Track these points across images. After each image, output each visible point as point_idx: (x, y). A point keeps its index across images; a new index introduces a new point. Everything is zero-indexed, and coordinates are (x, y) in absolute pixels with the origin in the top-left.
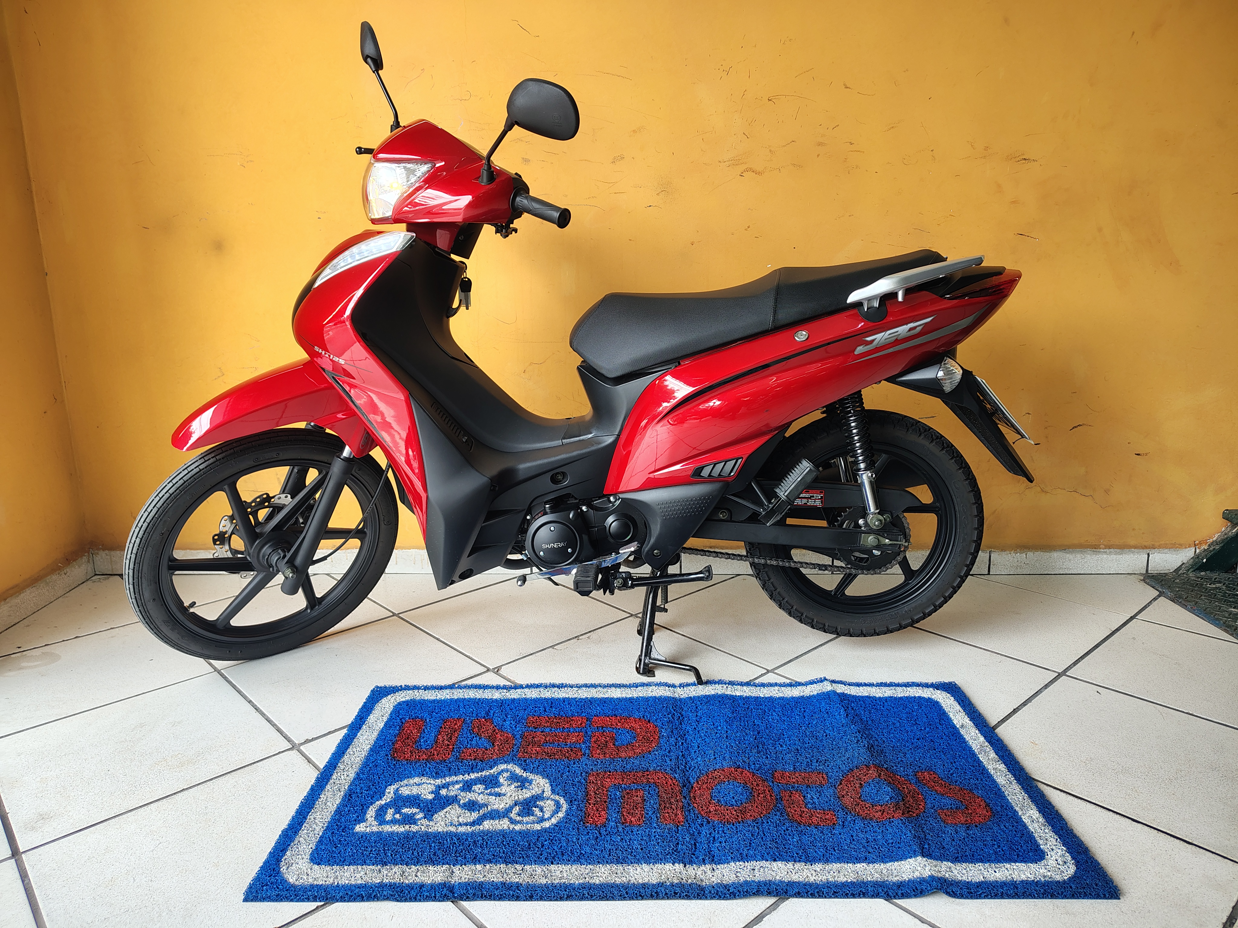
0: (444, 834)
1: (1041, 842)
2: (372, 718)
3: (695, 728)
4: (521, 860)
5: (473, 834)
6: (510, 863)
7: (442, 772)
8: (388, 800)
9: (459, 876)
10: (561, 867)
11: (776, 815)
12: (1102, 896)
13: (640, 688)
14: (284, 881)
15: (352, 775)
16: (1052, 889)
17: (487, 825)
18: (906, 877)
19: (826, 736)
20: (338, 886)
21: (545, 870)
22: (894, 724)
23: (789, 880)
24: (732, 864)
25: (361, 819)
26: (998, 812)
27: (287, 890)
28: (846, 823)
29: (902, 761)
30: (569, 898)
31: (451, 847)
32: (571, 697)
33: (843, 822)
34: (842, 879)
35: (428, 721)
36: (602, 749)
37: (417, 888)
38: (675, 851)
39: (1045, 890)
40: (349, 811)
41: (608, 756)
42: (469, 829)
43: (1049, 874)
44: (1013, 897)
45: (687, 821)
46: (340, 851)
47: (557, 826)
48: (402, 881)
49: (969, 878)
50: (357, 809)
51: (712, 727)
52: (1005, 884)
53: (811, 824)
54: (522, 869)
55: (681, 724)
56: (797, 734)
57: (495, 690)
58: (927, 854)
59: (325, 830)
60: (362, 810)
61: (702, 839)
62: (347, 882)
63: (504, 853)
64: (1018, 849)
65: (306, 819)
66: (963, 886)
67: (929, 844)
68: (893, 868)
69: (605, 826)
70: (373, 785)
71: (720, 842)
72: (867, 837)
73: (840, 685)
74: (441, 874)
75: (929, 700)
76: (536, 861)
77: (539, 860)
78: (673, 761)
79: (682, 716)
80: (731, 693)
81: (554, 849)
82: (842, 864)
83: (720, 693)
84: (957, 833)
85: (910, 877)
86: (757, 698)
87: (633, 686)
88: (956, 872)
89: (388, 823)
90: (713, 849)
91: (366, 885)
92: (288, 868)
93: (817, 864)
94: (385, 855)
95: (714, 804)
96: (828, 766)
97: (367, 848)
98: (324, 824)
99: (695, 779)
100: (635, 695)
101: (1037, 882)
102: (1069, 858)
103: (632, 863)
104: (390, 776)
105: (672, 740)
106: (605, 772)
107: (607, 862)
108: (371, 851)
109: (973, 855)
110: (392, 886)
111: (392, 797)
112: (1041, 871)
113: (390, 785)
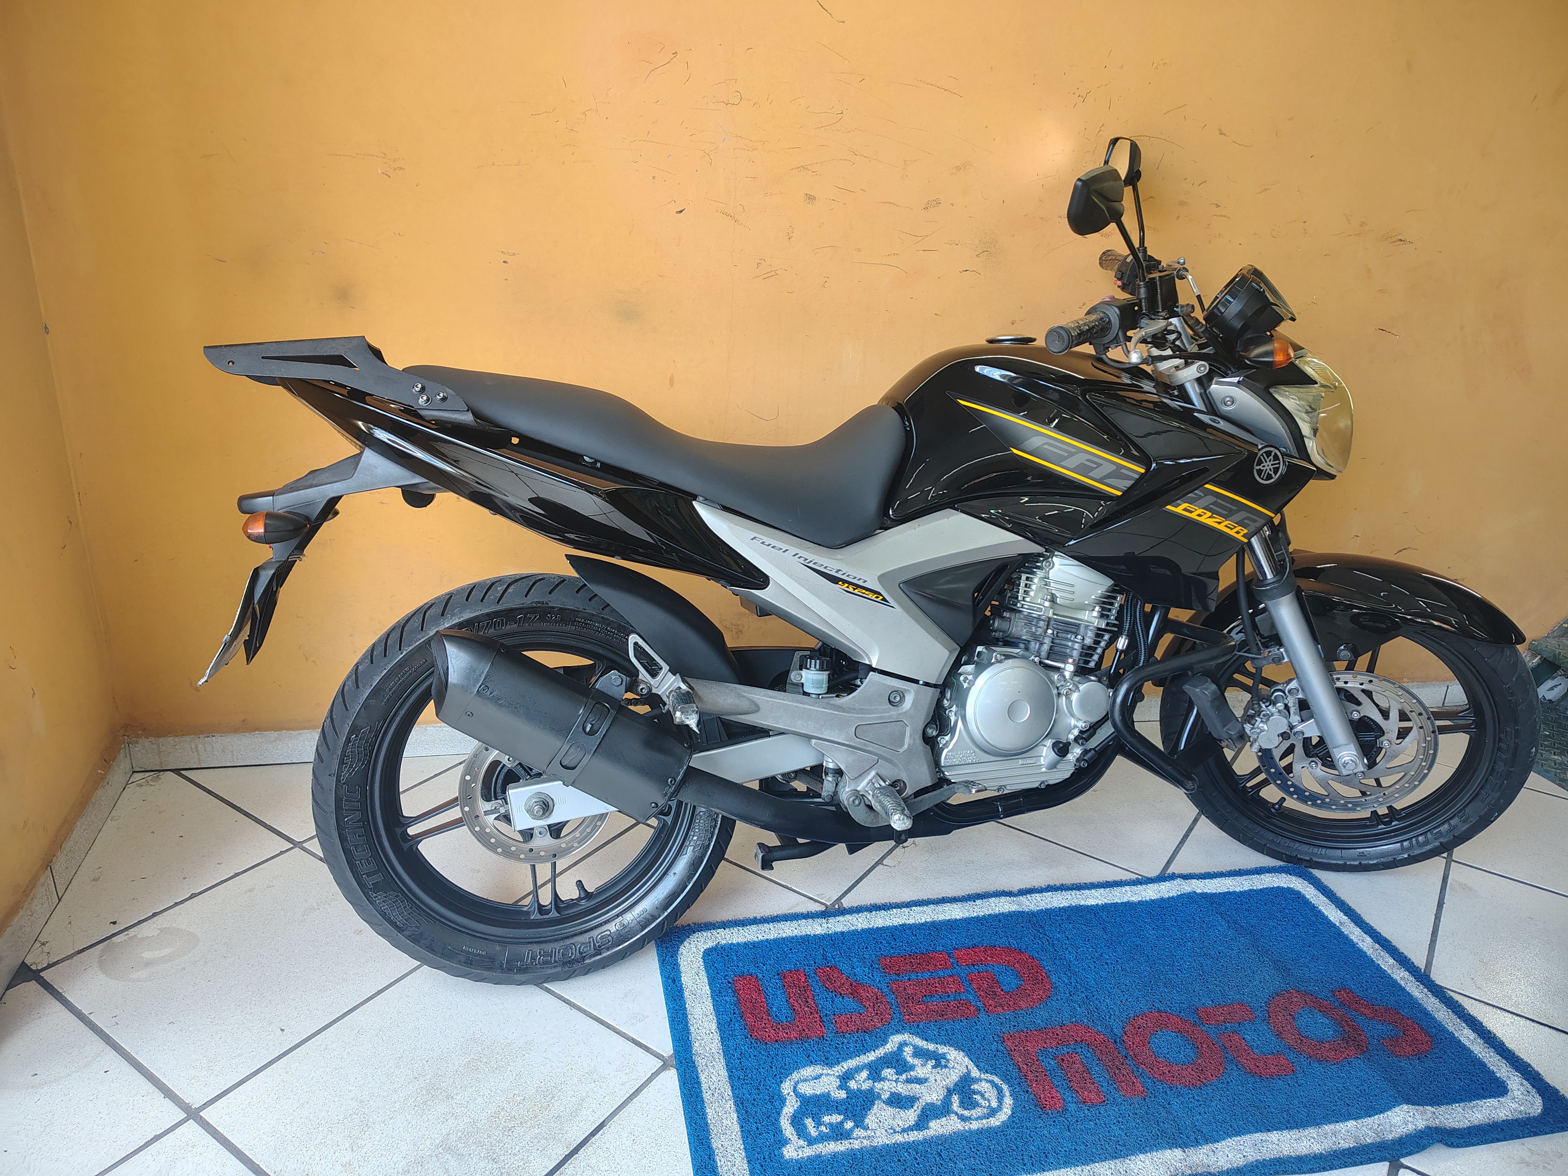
0: (895, 1147)
1: (1495, 1070)
2: (687, 979)
7: (832, 1055)
8: (795, 1106)
11: (1232, 1069)
13: (978, 902)
15: (724, 1073)
16: (1534, 1126)
17: (937, 1127)
18: (1401, 1132)
24: (1230, 1140)
25: (782, 1140)
28: (1305, 1069)
32: (907, 922)
33: (1301, 1068)
34: (1343, 1144)
35: (760, 976)
38: (1162, 1132)
39: (1528, 1130)
40: (758, 1130)
42: (918, 1135)
43: (1522, 1108)
45: (1148, 1089)
47: (1014, 1118)
49: (1459, 1122)
50: (767, 1125)
57: (810, 921)
59: (749, 1162)
60: (773, 1126)
61: (1178, 1111)
64: (1479, 1081)
65: (713, 1150)
66: (1457, 1134)
68: (1383, 1122)
69: (1067, 1110)
70: (761, 1085)
71: (1200, 1114)
73: (1192, 880)
75: (1290, 890)
82: (1333, 1125)
83: (1073, 903)
85: (1405, 1130)
86: (1115, 905)
87: (969, 900)
88: (1441, 1118)
90: (1197, 1124)
93: (1308, 1128)
98: (741, 1153)
99: (1120, 1030)
100: (982, 914)
101: (1516, 1119)
102: (1529, 1086)
103: (1127, 1156)
104: (771, 1068)
106: (1018, 1032)
107: (1100, 1158)
109: (1442, 1094)
112: (1514, 1106)
113: (781, 1082)
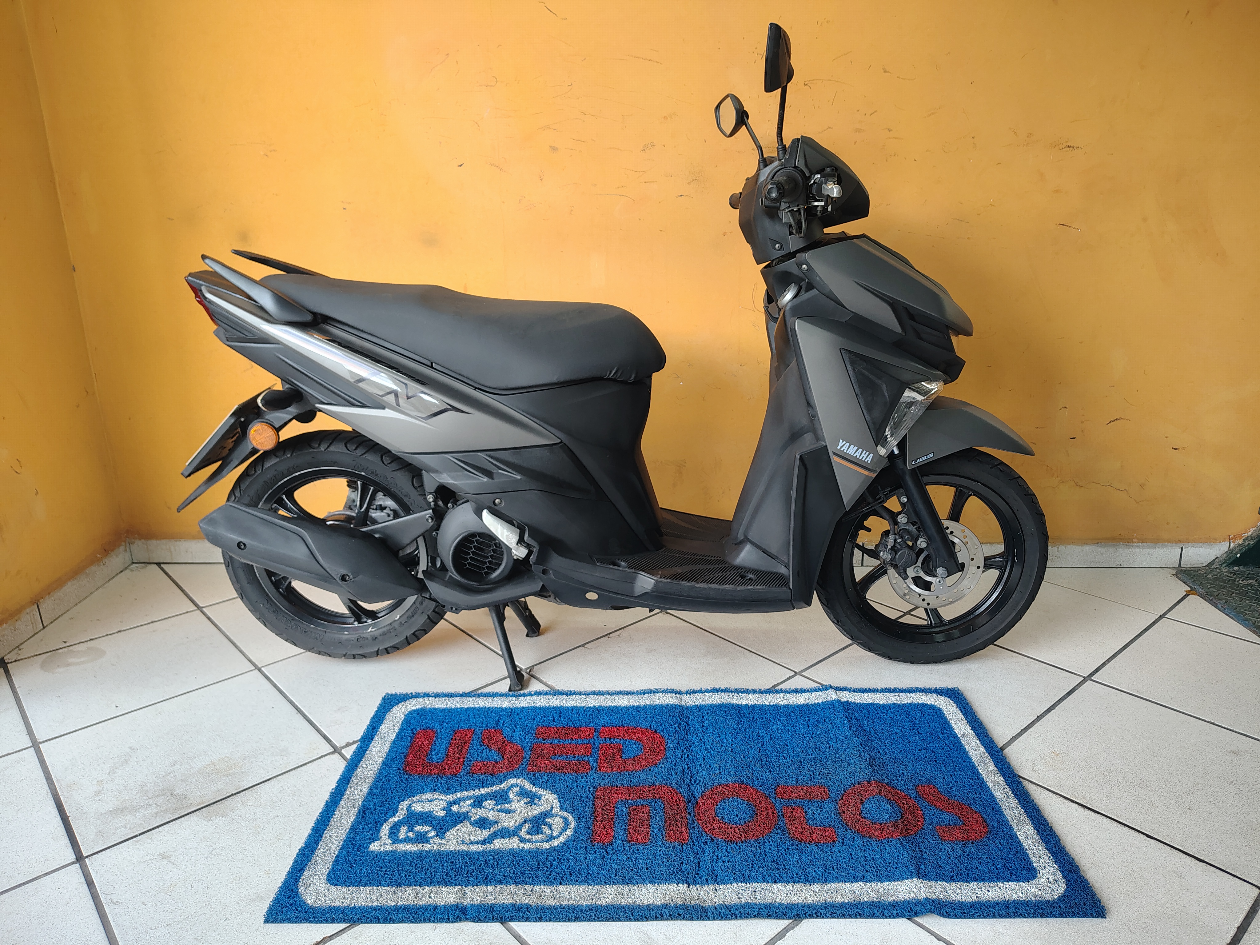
0: (456, 853)
1: (1033, 859)
2: (383, 729)
3: (701, 740)
4: (531, 880)
5: (484, 852)
6: (520, 883)
7: (453, 787)
8: (402, 817)
9: (471, 897)
10: (569, 888)
11: (777, 833)
12: (1089, 915)
14: (303, 903)
15: (365, 790)
16: (1042, 909)
17: (498, 844)
18: (902, 897)
19: (830, 747)
20: (354, 907)
21: (554, 891)
22: (896, 733)
23: (789, 902)
24: (735, 885)
26: (994, 828)
27: (306, 912)
28: (846, 840)
29: (903, 773)
30: (577, 919)
31: (463, 867)
32: (579, 705)
33: (843, 839)
34: (840, 899)
35: (439, 731)
36: (609, 762)
37: (430, 910)
38: (679, 871)
39: (1035, 910)
40: (363, 829)
41: (615, 769)
42: (480, 847)
43: (1040, 893)
44: (1004, 917)
45: (691, 839)
46: (356, 871)
47: (565, 845)
48: (416, 902)
49: (963, 897)
50: (371, 827)
51: (718, 739)
52: (997, 904)
53: (811, 842)
54: (532, 889)
55: (687, 734)
56: (800, 745)
58: (922, 876)
59: (341, 849)
60: (375, 827)
61: (706, 857)
62: (363, 904)
63: (514, 873)
64: (1011, 867)
65: (322, 837)
66: (957, 906)
67: (925, 864)
68: (890, 888)
69: (612, 845)
70: (386, 801)
71: (724, 862)
72: (865, 856)
73: (844, 692)
74: (454, 895)
75: (932, 707)
76: (545, 881)
77: (548, 881)
78: (679, 774)
79: (688, 725)
80: (736, 702)
81: (562, 869)
82: (840, 884)
83: (725, 702)
84: (953, 850)
85: (906, 897)
86: (762, 707)
87: (640, 694)
88: (950, 892)
89: (401, 841)
90: (716, 869)
91: (381, 907)
92: (306, 889)
93: (815, 884)
94: (400, 875)
95: (718, 821)
96: (830, 780)
97: (382, 868)
98: (339, 843)
99: (700, 794)
101: (1028, 902)
102: (1061, 876)
103: (637, 884)
104: (403, 790)
105: (679, 753)
106: (612, 786)
107: (614, 882)
108: (386, 871)
109: (968, 874)
110: (406, 909)
111: (405, 814)
112: (1033, 890)
113: (403, 801)
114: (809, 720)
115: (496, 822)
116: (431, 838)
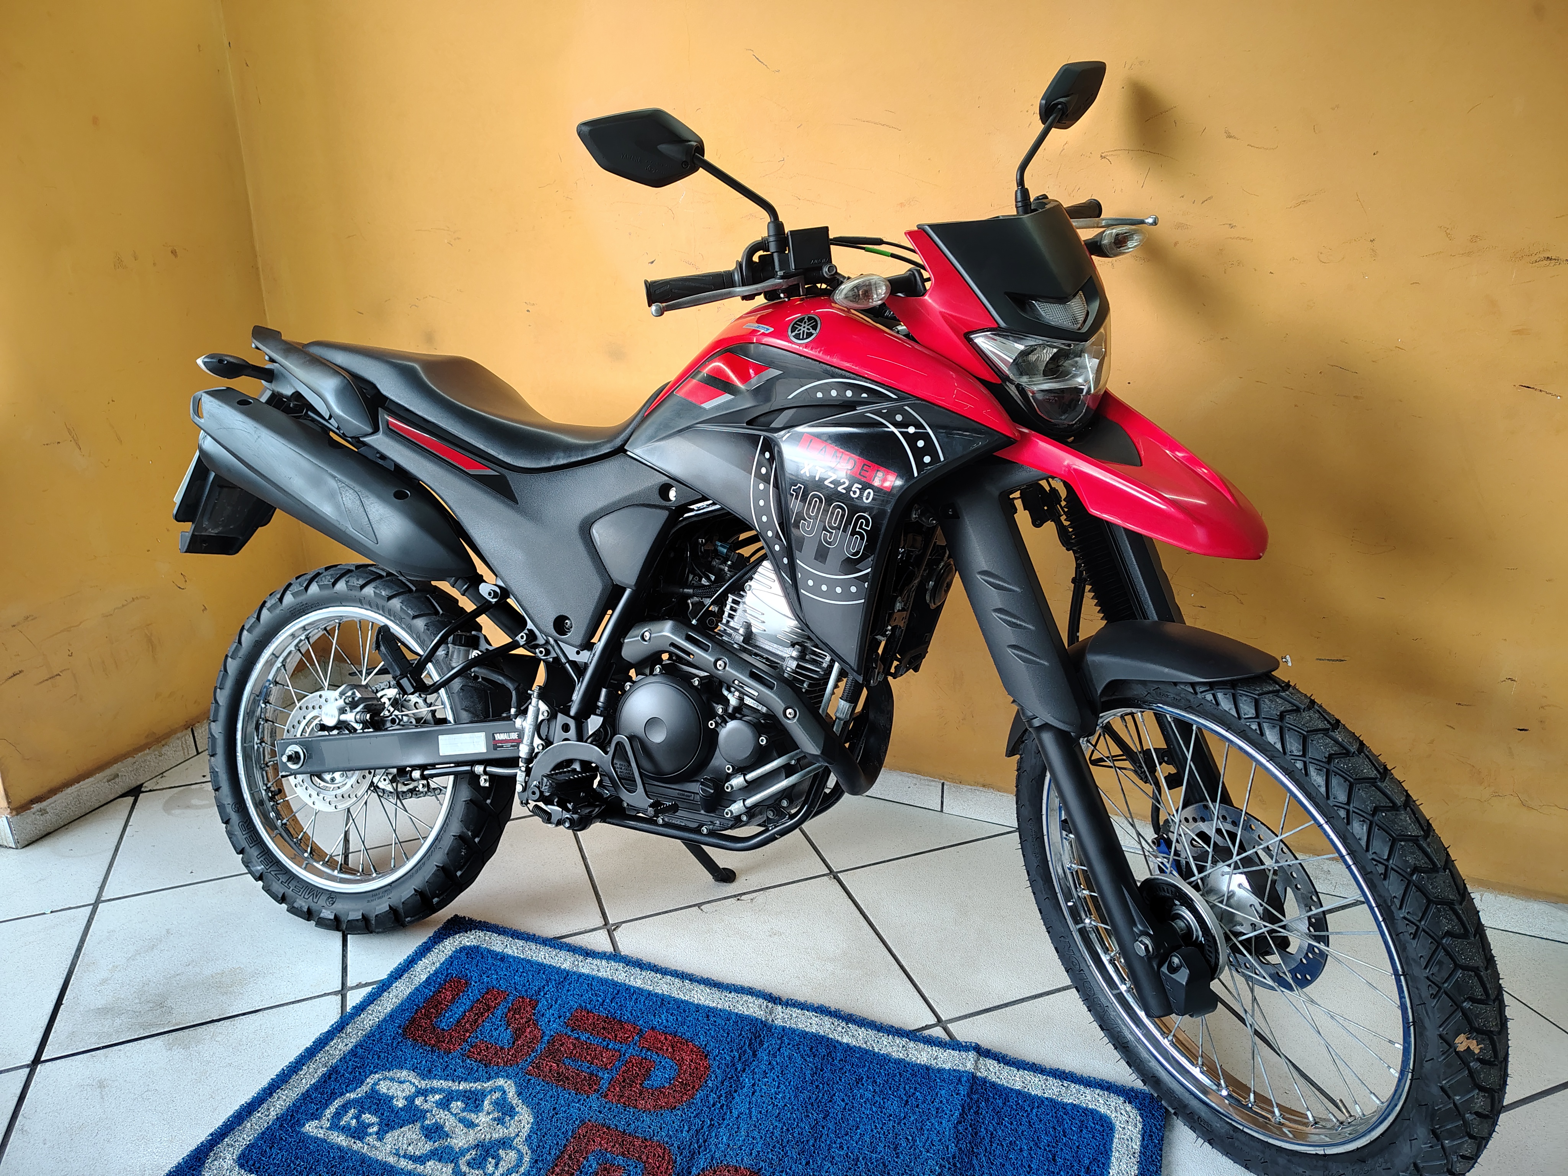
0: (380, 1164)
2: (422, 964)
7: (436, 1070)
8: (360, 1095)
13: (733, 995)
15: (350, 1046)
17: (429, 1167)
25: (316, 1116)
32: (646, 987)
35: (472, 985)
36: (624, 1087)
42: (409, 1165)
59: (277, 1119)
65: (271, 1096)
73: (991, 1061)
75: (1104, 1121)
78: (692, 1132)
79: (754, 1056)
80: (836, 1035)
83: (822, 1033)
87: (727, 990)
89: (339, 1128)
92: (213, 1161)
97: (298, 1158)
98: (282, 1110)
99: (698, 1171)
100: (719, 1007)
104: (385, 1058)
106: (603, 1125)
108: (298, 1165)
111: (366, 1092)
113: (376, 1072)
114: (914, 1094)
115: (447, 1136)
116: (371, 1134)
